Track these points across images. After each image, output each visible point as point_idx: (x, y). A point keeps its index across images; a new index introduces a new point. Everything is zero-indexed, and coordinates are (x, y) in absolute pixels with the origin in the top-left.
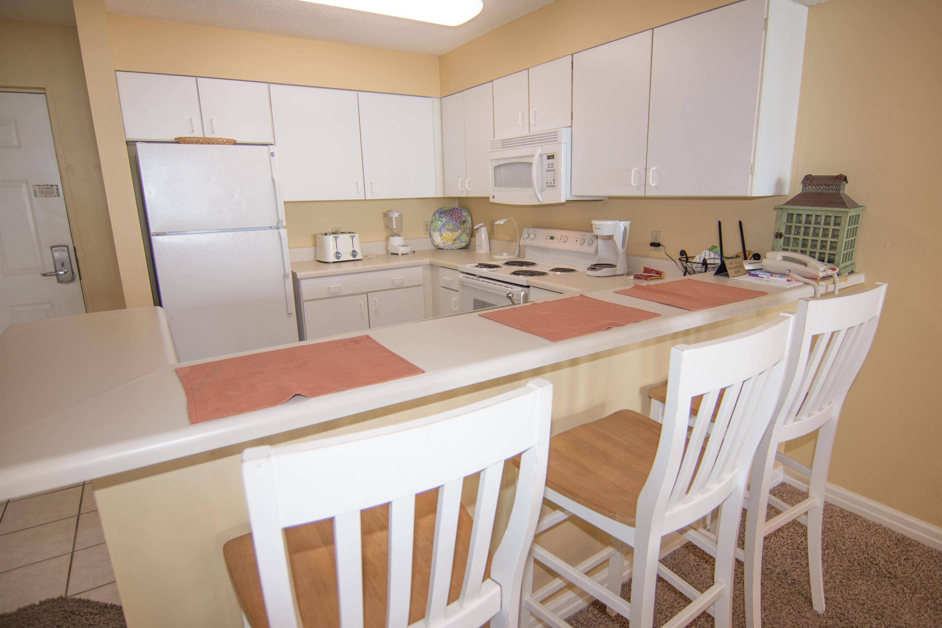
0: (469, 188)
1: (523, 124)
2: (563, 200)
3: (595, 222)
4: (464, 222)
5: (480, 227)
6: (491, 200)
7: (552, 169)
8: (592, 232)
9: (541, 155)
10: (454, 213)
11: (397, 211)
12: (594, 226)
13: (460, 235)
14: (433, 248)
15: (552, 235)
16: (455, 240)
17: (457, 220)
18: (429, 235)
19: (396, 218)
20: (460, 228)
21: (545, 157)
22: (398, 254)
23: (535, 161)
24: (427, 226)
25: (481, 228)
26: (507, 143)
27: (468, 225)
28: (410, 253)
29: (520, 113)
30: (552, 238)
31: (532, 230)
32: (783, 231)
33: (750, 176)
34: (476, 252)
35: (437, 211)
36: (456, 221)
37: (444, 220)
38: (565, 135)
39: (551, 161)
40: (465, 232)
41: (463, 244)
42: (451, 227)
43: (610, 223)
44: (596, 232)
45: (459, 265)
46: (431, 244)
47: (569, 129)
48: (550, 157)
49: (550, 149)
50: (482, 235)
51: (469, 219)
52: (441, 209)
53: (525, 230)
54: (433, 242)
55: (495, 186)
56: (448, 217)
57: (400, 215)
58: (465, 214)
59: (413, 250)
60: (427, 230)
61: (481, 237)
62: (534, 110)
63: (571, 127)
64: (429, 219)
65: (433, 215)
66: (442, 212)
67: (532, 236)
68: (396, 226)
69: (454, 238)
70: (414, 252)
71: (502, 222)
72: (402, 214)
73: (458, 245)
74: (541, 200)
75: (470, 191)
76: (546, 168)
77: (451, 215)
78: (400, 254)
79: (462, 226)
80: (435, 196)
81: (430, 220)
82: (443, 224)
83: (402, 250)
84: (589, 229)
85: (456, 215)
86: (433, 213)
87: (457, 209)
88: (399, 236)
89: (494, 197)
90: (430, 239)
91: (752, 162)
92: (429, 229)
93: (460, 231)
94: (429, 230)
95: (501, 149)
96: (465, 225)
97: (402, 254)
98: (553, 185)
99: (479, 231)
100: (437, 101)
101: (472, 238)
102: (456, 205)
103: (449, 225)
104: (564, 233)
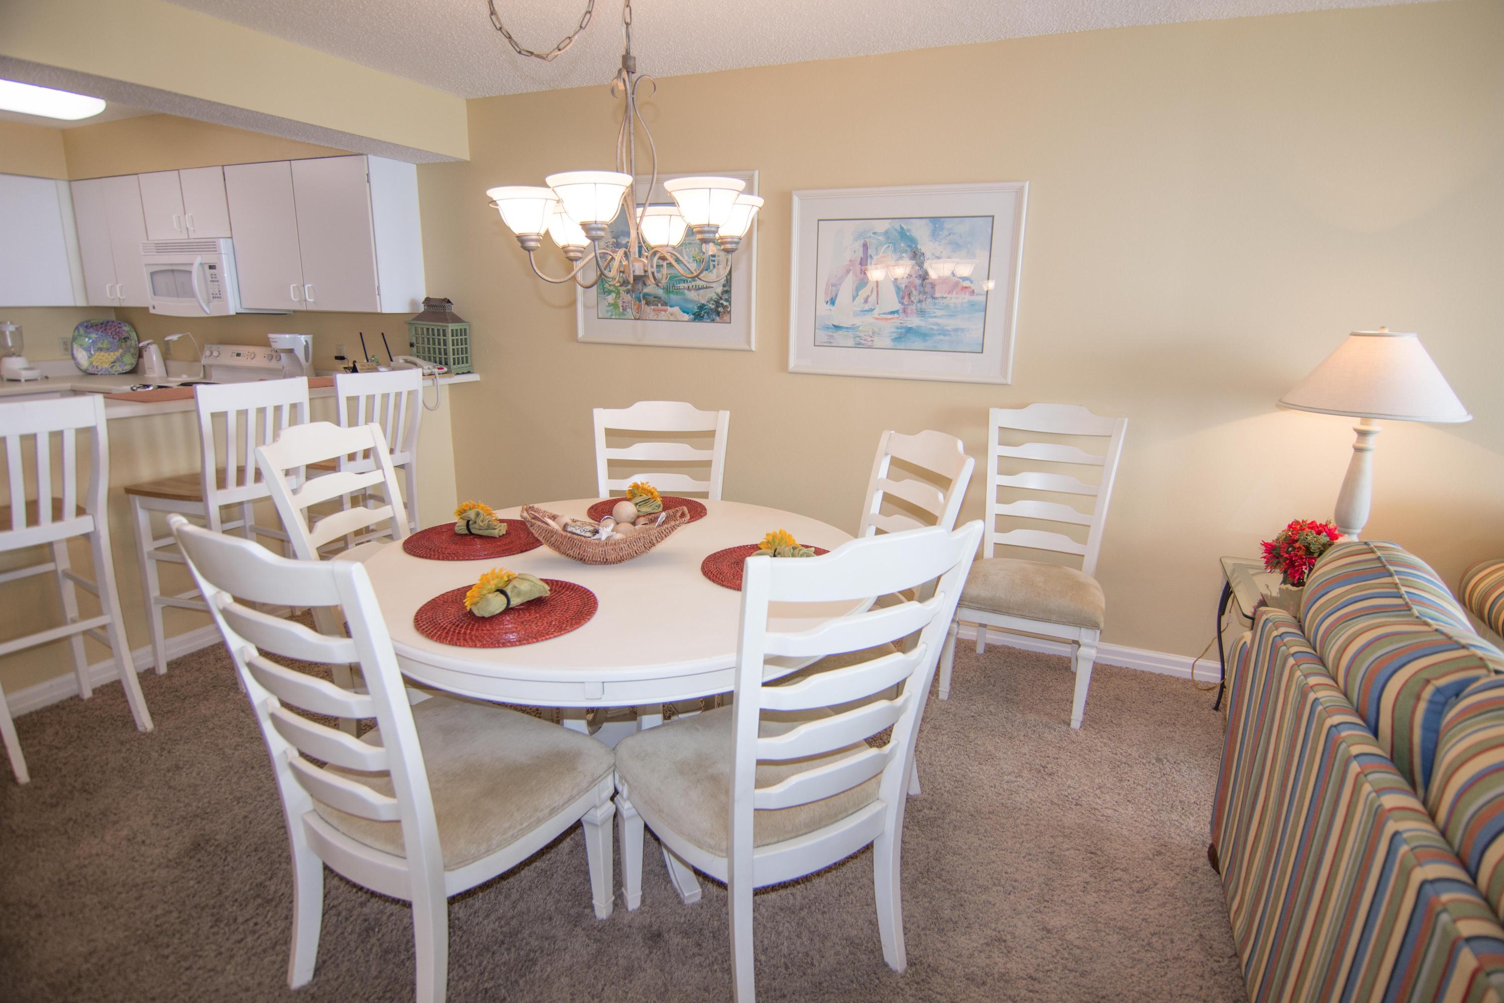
0: (121, 294)
1: (180, 228)
2: (232, 312)
3: (272, 336)
4: (126, 339)
5: (148, 344)
6: (152, 311)
7: (215, 280)
8: (270, 346)
9: (202, 264)
10: (108, 327)
11: (12, 323)
12: (271, 340)
13: (122, 356)
14: (80, 373)
15: (239, 352)
16: (114, 362)
17: (115, 337)
18: (70, 357)
19: (12, 333)
20: (120, 347)
21: (207, 267)
22: (19, 381)
23: (195, 270)
24: (65, 344)
25: (150, 346)
26: (163, 247)
27: (133, 342)
28: (39, 379)
29: (174, 216)
30: (238, 355)
31: (214, 347)
32: (414, 341)
33: (378, 297)
34: (146, 376)
35: (81, 324)
36: (113, 338)
37: (94, 336)
38: (224, 246)
39: (212, 271)
40: (130, 352)
41: (128, 368)
42: (105, 345)
43: (287, 336)
44: (276, 346)
45: (113, 387)
46: (77, 369)
47: (230, 240)
48: (212, 267)
49: (211, 259)
50: (153, 356)
51: (134, 335)
52: (87, 322)
53: (207, 347)
54: (78, 365)
55: (155, 294)
56: (100, 333)
57: (17, 329)
58: (126, 328)
59: (45, 375)
60: (66, 350)
61: (152, 358)
62: (190, 215)
63: (231, 238)
64: (69, 334)
65: (75, 330)
66: (89, 326)
67: (215, 354)
68: (13, 340)
69: (112, 360)
70: (47, 377)
71: (175, 337)
72: (21, 327)
73: (119, 368)
74: (207, 310)
75: (124, 300)
76: (209, 279)
77: (105, 330)
78: (23, 380)
79: (123, 344)
80: (71, 304)
81: (71, 336)
82: (93, 342)
83: (25, 375)
84: (267, 343)
85: (113, 329)
86: (74, 328)
87: (113, 322)
88: (19, 356)
89: (154, 308)
90: (72, 362)
91: (377, 285)
92: (68, 348)
93: (121, 351)
94: (70, 349)
95: (155, 254)
96: (128, 343)
97: (26, 381)
98: (218, 296)
99: (148, 349)
100: (63, 186)
101: (141, 360)
102: (112, 317)
103: (102, 344)
104: (251, 349)
